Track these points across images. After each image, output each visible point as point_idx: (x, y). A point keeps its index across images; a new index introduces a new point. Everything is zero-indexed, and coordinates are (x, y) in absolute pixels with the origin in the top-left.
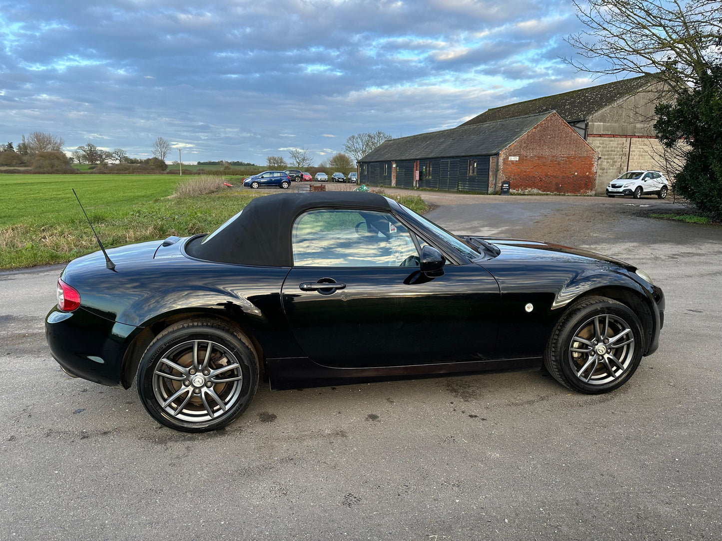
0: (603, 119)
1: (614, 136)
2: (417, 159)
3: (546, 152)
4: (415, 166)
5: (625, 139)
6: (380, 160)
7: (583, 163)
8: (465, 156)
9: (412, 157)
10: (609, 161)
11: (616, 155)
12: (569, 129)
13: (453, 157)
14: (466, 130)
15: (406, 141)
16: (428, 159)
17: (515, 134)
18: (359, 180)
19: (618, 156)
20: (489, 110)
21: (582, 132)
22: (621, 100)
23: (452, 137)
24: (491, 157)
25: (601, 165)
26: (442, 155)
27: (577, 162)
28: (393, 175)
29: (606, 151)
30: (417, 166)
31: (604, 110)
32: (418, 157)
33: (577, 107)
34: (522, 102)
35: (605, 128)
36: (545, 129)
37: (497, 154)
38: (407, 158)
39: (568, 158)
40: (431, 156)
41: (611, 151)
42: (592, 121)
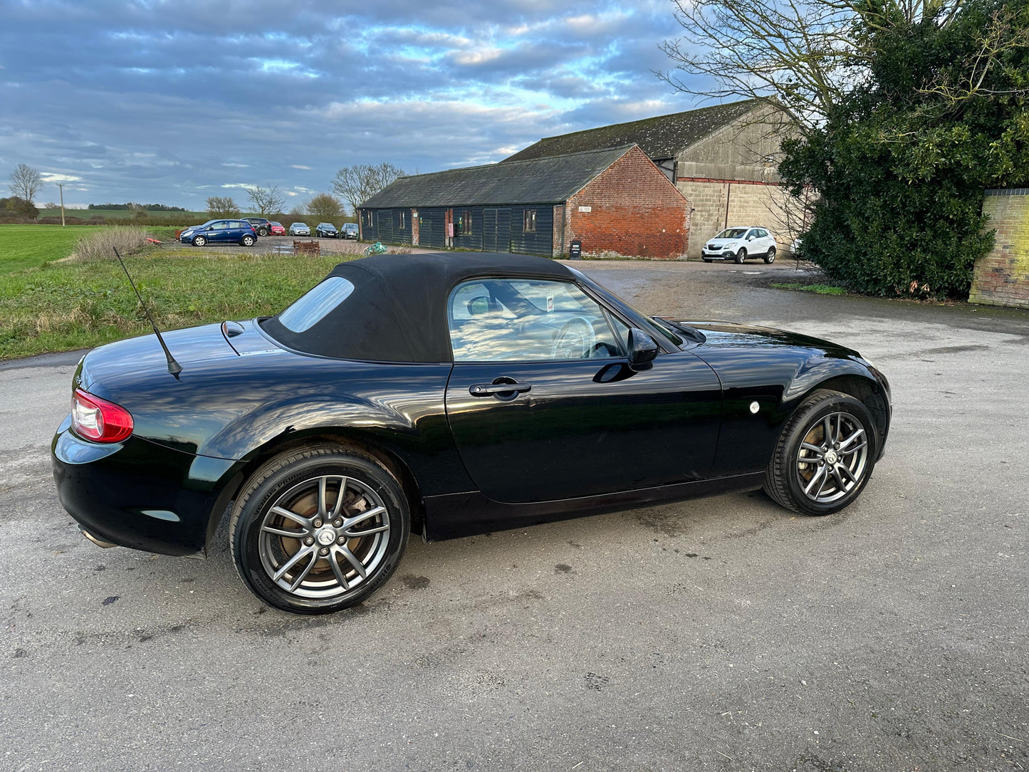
0: (695, 157)
1: (709, 180)
2: (450, 207)
3: (626, 201)
4: (447, 217)
5: (723, 184)
6: (393, 206)
7: (672, 216)
8: (519, 205)
9: (442, 204)
10: (704, 213)
11: (712, 206)
12: (654, 170)
13: (501, 205)
14: (516, 167)
15: (431, 180)
16: (465, 206)
17: (583, 176)
18: (361, 235)
19: (714, 208)
20: (543, 140)
21: (670, 174)
22: (717, 133)
23: (497, 177)
24: (555, 206)
25: (694, 219)
26: (485, 202)
27: (665, 215)
28: (415, 228)
29: (699, 201)
30: (449, 217)
31: (696, 145)
32: (451, 204)
33: (661, 139)
34: (586, 131)
35: (699, 170)
36: (624, 169)
37: (563, 203)
38: (435, 204)
39: (653, 209)
40: (469, 202)
41: (706, 200)
42: (682, 160)
